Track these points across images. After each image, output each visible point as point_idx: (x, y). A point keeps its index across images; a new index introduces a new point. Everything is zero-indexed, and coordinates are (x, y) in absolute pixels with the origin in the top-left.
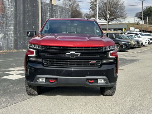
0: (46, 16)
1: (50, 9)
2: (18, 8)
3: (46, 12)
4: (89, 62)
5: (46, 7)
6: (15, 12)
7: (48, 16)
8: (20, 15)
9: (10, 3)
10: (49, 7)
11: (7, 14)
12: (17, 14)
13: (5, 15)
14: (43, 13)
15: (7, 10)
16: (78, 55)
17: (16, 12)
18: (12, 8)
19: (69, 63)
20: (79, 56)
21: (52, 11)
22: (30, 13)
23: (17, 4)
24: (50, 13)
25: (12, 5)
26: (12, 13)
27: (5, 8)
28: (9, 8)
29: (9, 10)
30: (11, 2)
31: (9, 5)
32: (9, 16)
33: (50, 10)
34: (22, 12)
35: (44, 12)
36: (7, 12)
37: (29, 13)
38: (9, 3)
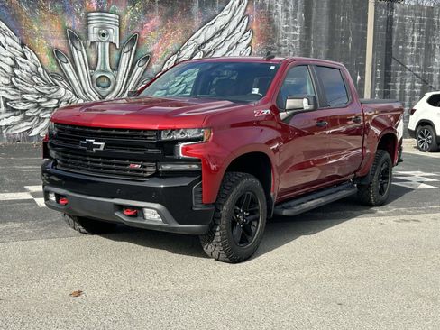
0: (407, 44)
1: (421, 21)
2: (313, 28)
3: (408, 32)
4: (127, 165)
5: (407, 17)
6: (303, 40)
7: (412, 44)
8: (320, 48)
9: (291, 18)
10: (420, 15)
11: (279, 46)
12: (309, 44)
13: (275, 50)
14: (395, 36)
15: (281, 36)
16: (99, 146)
17: (306, 39)
18: (295, 29)
19: (89, 163)
20: (101, 148)
21: (428, 27)
22: (350, 38)
23: (311, 16)
24: (421, 33)
25: (295, 23)
26: (295, 43)
27: (275, 30)
28: (286, 29)
29: (286, 36)
30: (294, 14)
31: (287, 22)
32: (285, 51)
33: (421, 26)
34: (324, 39)
35: (398, 32)
36: (281, 41)
37: (347, 40)
38: (287, 17)
